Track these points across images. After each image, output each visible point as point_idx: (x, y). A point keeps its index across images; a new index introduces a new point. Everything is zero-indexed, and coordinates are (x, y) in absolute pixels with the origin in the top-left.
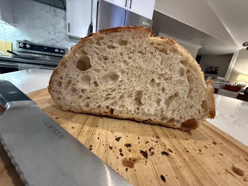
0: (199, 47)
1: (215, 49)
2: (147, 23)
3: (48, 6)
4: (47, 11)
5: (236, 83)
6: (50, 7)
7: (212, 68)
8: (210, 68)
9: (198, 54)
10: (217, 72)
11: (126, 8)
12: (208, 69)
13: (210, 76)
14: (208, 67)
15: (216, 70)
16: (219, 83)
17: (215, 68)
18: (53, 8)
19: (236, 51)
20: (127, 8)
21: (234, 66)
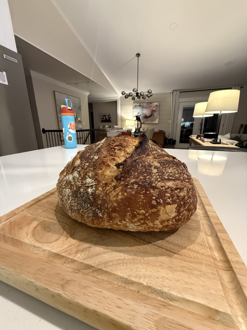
0: (88, 94)
1: (102, 96)
5: (126, 128)
7: (105, 116)
8: (104, 116)
9: (88, 101)
10: (110, 119)
12: (103, 117)
13: (106, 125)
14: (102, 116)
15: (109, 118)
16: (117, 132)
17: (108, 116)
19: (118, 98)
21: (121, 113)
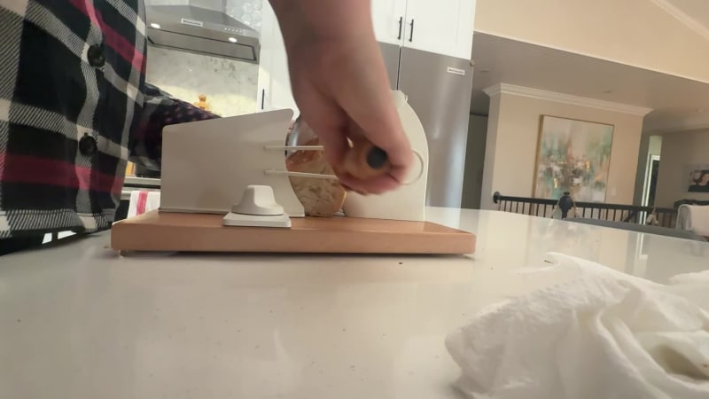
2: (456, 68)
3: (220, 60)
4: (216, 70)
6: (222, 60)
11: (400, 43)
18: (229, 61)
20: (404, 43)
